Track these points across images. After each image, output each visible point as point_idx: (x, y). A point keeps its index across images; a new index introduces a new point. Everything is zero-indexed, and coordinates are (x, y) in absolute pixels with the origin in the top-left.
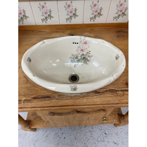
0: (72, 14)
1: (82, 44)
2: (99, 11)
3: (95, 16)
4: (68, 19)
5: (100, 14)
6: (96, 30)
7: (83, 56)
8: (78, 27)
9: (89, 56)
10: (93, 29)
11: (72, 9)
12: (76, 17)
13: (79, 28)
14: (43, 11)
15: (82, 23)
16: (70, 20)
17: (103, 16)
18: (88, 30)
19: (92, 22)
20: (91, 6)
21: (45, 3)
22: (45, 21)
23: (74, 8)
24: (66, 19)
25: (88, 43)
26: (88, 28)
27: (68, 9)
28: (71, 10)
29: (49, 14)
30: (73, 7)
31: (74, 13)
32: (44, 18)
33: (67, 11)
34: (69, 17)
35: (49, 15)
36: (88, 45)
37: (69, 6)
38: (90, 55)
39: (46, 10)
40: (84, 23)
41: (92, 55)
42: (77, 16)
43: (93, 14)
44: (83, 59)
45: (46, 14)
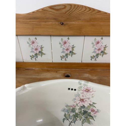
0: (68, 52)
1: (81, 92)
2: (102, 49)
3: (97, 55)
4: (63, 57)
5: (103, 53)
6: (98, 70)
7: (83, 110)
8: (75, 66)
9: (93, 111)
10: (95, 69)
11: (69, 46)
12: (73, 56)
13: (76, 68)
14: (33, 47)
15: (81, 62)
16: (65, 58)
17: (107, 54)
18: (88, 70)
19: (93, 61)
20: (93, 44)
21: (36, 39)
22: (35, 58)
23: (71, 45)
24: (61, 57)
25: (91, 90)
26: (88, 68)
27: (64, 46)
28: (67, 47)
29: (40, 50)
30: (70, 43)
31: (71, 50)
32: (34, 54)
33: (62, 49)
34: (64, 55)
35: (40, 52)
36: (91, 94)
37: (65, 43)
38: (94, 108)
39: (36, 46)
40: (83, 62)
41: (97, 110)
42: (75, 54)
43: (94, 52)
44: (84, 114)
45: (36, 50)
